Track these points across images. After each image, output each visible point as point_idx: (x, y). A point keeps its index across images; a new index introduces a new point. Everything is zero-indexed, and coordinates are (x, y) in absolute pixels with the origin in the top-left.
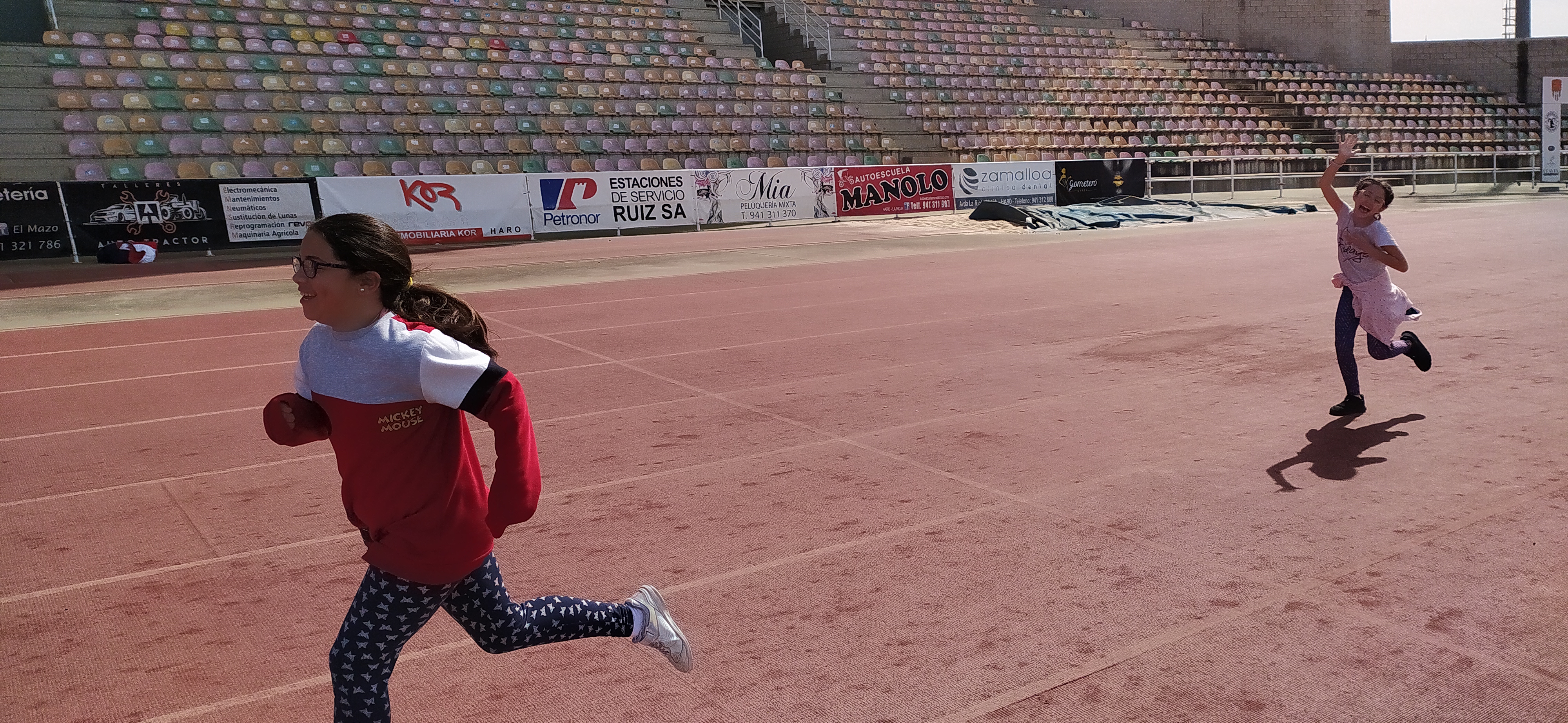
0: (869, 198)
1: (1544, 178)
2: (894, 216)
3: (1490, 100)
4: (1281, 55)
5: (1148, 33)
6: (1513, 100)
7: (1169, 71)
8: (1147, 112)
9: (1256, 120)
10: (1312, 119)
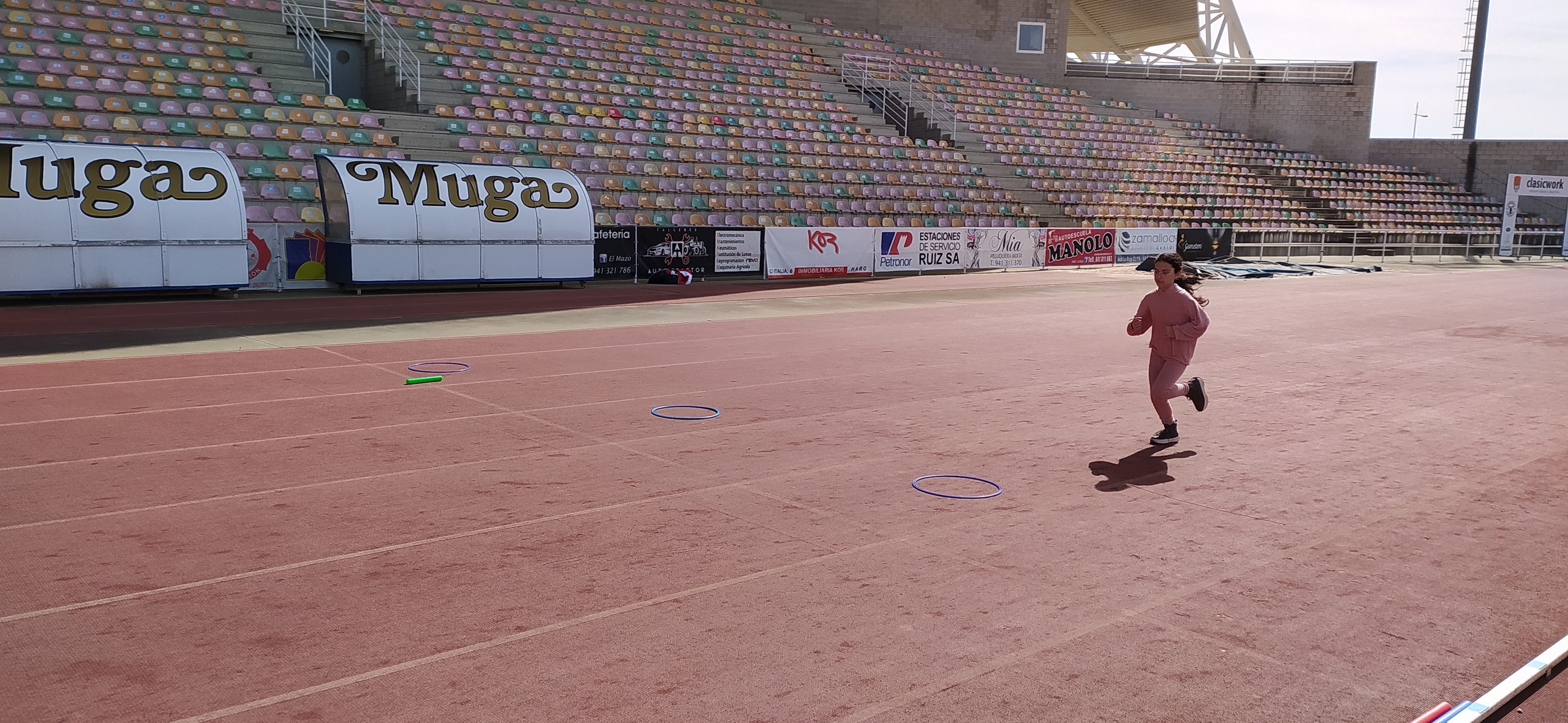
0: (1065, 253)
1: (1501, 253)
2: (1077, 267)
3: (1446, 189)
4: (1282, 146)
5: (1179, 124)
6: (1462, 190)
7: (1209, 158)
8: (1202, 191)
9: (1281, 200)
10: (1319, 200)
